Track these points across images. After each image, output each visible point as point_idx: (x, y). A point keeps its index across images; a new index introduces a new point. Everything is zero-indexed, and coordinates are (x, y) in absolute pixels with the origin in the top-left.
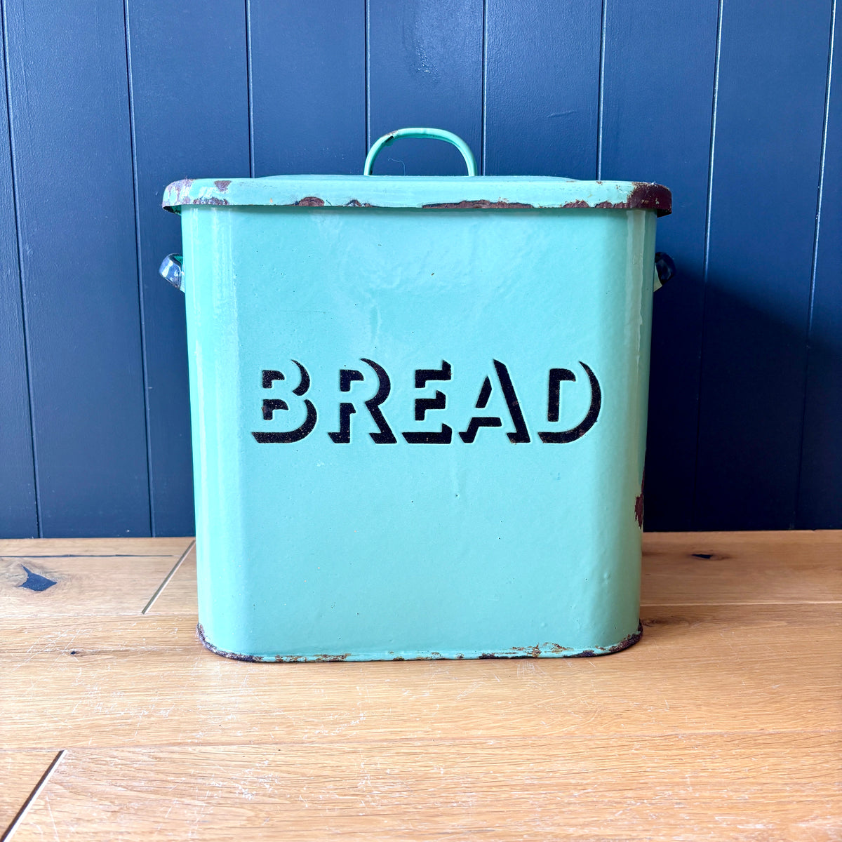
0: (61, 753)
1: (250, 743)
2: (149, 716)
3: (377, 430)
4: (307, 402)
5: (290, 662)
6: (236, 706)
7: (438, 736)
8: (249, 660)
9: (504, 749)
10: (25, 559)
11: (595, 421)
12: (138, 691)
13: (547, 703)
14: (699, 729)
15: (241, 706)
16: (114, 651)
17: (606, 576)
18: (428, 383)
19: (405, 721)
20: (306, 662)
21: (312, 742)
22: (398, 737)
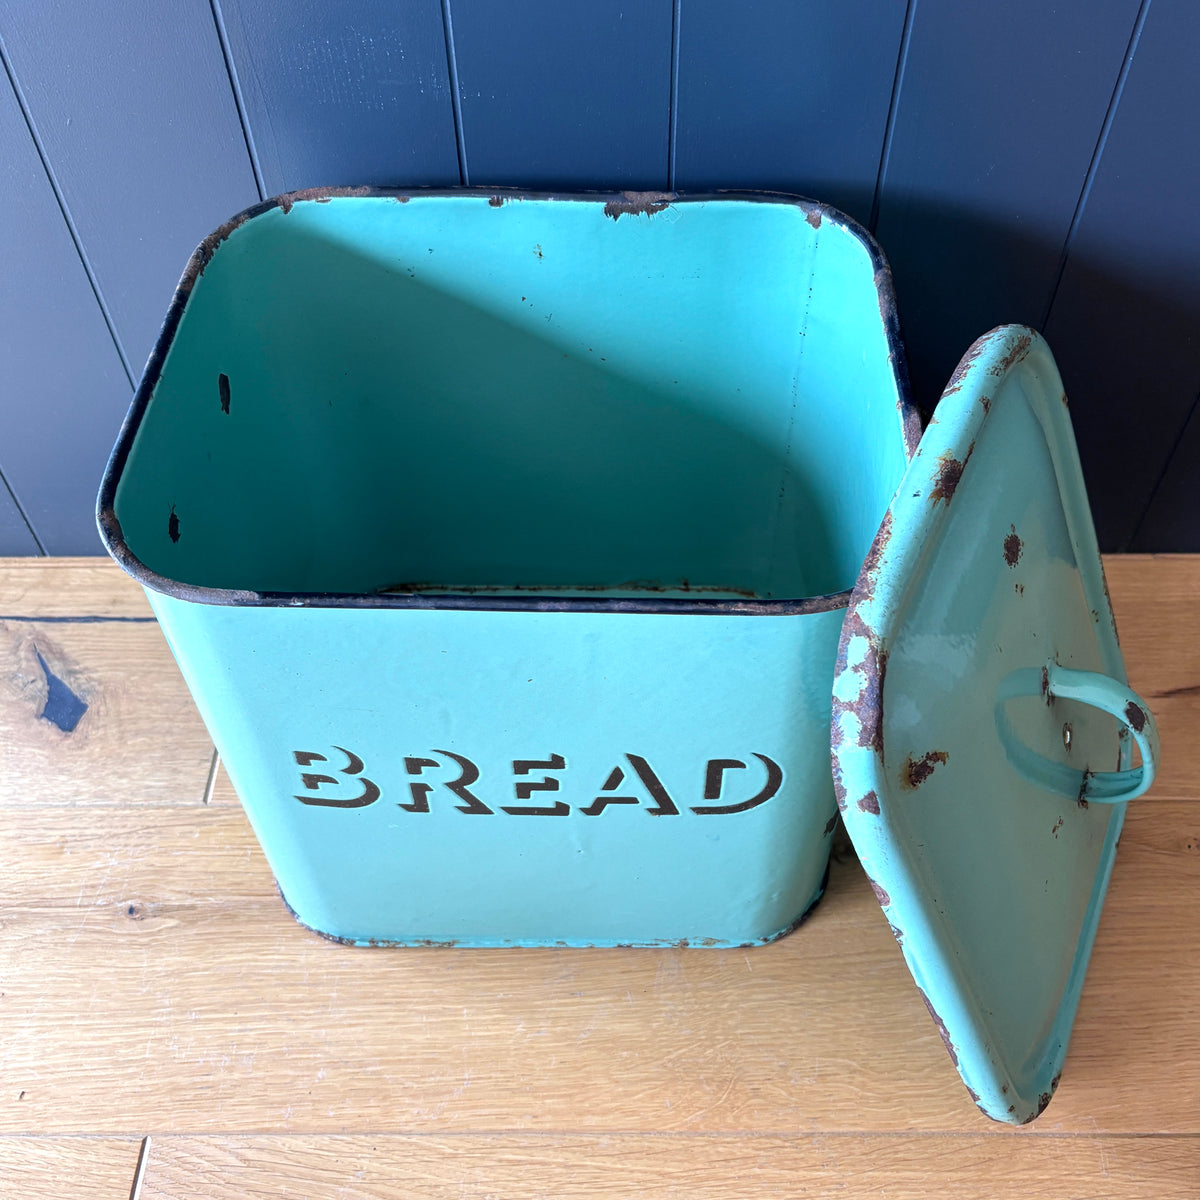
0: (144, 1142)
1: (343, 1131)
2: (230, 1069)
3: (465, 804)
4: (363, 780)
5: (388, 947)
6: (327, 1049)
7: (548, 1126)
8: (340, 941)
9: (615, 1159)
10: (37, 625)
11: (772, 796)
12: (215, 1011)
13: (679, 1058)
14: (839, 1125)
15: (332, 1050)
16: (181, 908)
17: (775, 896)
18: (530, 771)
19: (513, 1091)
20: (406, 947)
21: (409, 1133)
22: (504, 1127)
